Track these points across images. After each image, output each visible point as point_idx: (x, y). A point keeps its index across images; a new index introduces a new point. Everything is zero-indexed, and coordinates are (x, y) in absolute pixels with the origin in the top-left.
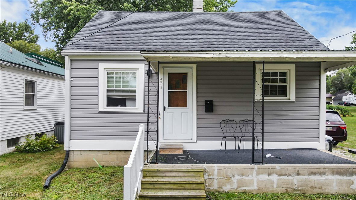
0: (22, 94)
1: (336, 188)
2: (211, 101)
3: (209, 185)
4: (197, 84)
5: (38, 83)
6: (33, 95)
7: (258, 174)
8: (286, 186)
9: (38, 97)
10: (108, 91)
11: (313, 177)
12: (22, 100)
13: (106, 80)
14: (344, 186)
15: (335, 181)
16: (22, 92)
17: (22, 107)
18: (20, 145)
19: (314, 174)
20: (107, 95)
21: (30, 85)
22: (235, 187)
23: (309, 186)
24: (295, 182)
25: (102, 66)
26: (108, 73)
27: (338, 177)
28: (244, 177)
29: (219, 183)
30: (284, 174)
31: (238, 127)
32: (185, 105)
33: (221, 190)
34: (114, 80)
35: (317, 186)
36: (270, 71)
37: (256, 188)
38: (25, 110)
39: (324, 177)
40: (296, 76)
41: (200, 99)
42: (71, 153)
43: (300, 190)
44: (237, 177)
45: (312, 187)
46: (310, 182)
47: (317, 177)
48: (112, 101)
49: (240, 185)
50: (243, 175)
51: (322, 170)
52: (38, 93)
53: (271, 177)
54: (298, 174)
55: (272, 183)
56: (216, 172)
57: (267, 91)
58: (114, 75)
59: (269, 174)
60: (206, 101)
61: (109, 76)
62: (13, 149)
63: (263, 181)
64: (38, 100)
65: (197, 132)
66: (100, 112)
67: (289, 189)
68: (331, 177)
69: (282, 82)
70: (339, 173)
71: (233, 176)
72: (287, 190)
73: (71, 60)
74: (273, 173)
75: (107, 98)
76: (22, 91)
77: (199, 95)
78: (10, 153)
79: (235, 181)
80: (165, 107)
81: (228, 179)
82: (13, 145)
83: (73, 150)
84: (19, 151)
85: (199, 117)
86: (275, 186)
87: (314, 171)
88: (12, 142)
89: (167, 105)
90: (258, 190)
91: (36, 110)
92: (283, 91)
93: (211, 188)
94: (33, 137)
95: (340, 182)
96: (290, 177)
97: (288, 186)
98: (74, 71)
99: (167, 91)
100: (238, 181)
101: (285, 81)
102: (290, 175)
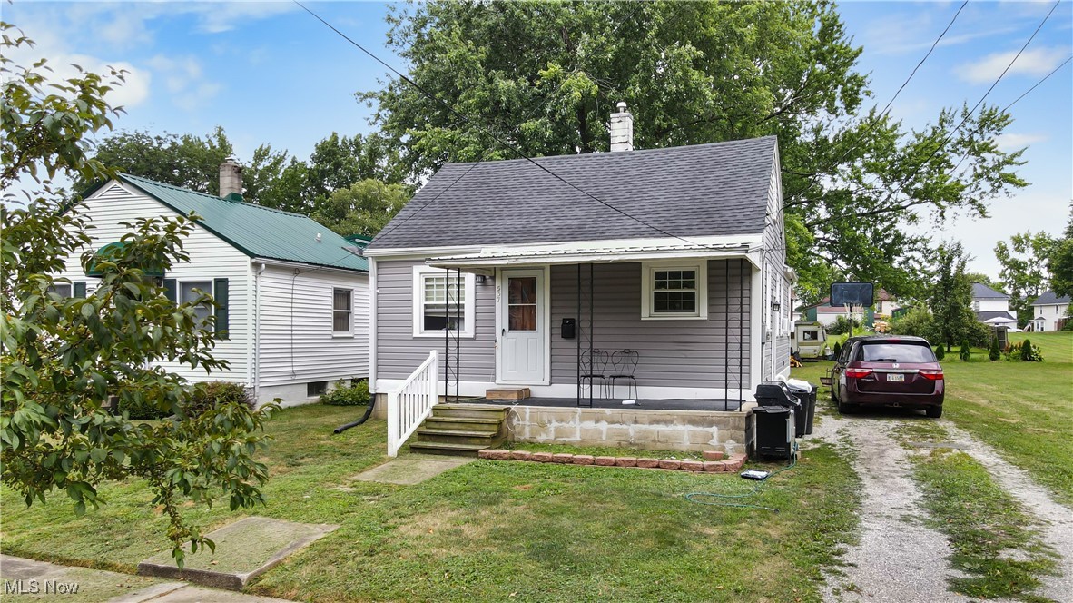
0: (330, 312)
1: (688, 443)
2: (572, 321)
3: (519, 433)
4: (552, 293)
5: (356, 293)
6: (348, 313)
7: (582, 420)
8: (619, 438)
9: (356, 317)
10: (426, 306)
11: (655, 427)
12: (330, 322)
13: (423, 289)
14: (700, 440)
15: (686, 434)
16: (328, 307)
17: (330, 333)
18: (327, 393)
19: (657, 422)
20: (425, 313)
21: (343, 297)
22: (552, 437)
23: (651, 439)
24: (632, 433)
25: (418, 270)
26: (427, 280)
27: (691, 427)
28: (563, 424)
29: (531, 432)
30: (616, 421)
31: (610, 361)
32: (533, 327)
33: (535, 441)
34: (435, 289)
35: (662, 440)
36: (668, 270)
37: (579, 439)
38: (334, 338)
39: (671, 427)
40: (709, 276)
41: (555, 318)
42: (379, 398)
43: (637, 444)
44: (555, 424)
45: (654, 441)
46: (652, 433)
47: (661, 427)
48: (432, 322)
49: (559, 433)
50: (562, 421)
51: (669, 417)
52: (356, 309)
53: (598, 425)
54: (636, 422)
55: (601, 433)
56: (527, 416)
57: (661, 303)
58: (434, 283)
59: (597, 422)
60: (564, 320)
61: (428, 283)
62: (316, 398)
63: (587, 430)
64: (356, 321)
65: (551, 370)
66: (415, 338)
67: (622, 443)
68: (680, 427)
69: (689, 288)
70: (693, 422)
71: (550, 422)
72: (620, 444)
73: (378, 262)
74: (602, 419)
75: (425, 317)
76: (330, 307)
77: (555, 311)
78: (311, 405)
79: (552, 429)
80: (504, 330)
81: (543, 426)
82: (317, 393)
83: (381, 394)
84: (325, 402)
85: (555, 345)
86: (604, 438)
87: (658, 418)
88: (316, 388)
89: (506, 327)
90: (581, 442)
91: (352, 338)
92: (689, 303)
93: (522, 438)
94: (348, 385)
95: (694, 435)
96: (624, 426)
97: (622, 438)
98: (381, 277)
99: (507, 305)
100: (557, 429)
101: (692, 285)
102: (624, 423)
